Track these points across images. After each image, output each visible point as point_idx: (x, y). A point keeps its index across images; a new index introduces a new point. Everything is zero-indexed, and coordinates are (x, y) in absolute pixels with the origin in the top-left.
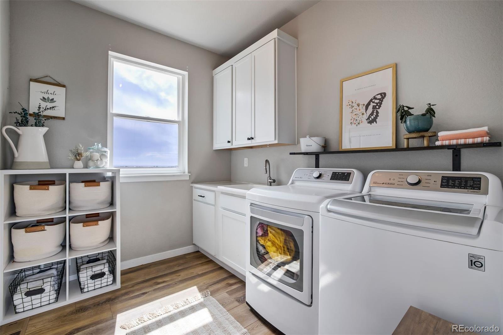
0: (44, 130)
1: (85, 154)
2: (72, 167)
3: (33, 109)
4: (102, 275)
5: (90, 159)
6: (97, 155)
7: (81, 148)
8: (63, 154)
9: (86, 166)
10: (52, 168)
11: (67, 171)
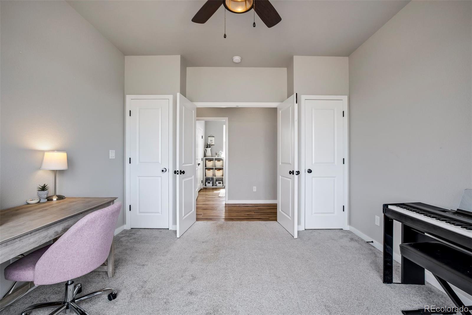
0: (210, 148)
1: (218, 154)
2: (215, 157)
3: (209, 144)
4: (220, 183)
5: (219, 155)
6: (220, 154)
7: (217, 152)
8: (214, 154)
9: (218, 157)
10: (212, 157)
11: (214, 158)
